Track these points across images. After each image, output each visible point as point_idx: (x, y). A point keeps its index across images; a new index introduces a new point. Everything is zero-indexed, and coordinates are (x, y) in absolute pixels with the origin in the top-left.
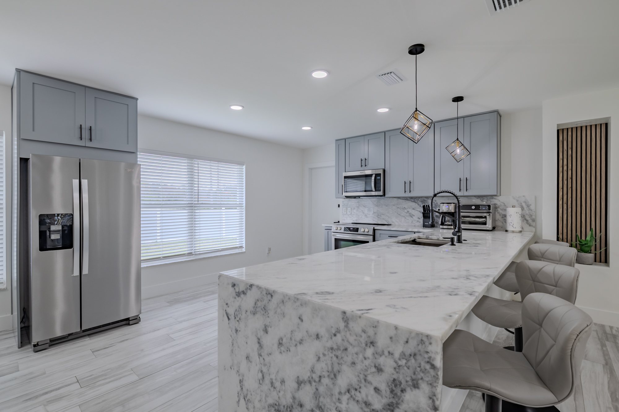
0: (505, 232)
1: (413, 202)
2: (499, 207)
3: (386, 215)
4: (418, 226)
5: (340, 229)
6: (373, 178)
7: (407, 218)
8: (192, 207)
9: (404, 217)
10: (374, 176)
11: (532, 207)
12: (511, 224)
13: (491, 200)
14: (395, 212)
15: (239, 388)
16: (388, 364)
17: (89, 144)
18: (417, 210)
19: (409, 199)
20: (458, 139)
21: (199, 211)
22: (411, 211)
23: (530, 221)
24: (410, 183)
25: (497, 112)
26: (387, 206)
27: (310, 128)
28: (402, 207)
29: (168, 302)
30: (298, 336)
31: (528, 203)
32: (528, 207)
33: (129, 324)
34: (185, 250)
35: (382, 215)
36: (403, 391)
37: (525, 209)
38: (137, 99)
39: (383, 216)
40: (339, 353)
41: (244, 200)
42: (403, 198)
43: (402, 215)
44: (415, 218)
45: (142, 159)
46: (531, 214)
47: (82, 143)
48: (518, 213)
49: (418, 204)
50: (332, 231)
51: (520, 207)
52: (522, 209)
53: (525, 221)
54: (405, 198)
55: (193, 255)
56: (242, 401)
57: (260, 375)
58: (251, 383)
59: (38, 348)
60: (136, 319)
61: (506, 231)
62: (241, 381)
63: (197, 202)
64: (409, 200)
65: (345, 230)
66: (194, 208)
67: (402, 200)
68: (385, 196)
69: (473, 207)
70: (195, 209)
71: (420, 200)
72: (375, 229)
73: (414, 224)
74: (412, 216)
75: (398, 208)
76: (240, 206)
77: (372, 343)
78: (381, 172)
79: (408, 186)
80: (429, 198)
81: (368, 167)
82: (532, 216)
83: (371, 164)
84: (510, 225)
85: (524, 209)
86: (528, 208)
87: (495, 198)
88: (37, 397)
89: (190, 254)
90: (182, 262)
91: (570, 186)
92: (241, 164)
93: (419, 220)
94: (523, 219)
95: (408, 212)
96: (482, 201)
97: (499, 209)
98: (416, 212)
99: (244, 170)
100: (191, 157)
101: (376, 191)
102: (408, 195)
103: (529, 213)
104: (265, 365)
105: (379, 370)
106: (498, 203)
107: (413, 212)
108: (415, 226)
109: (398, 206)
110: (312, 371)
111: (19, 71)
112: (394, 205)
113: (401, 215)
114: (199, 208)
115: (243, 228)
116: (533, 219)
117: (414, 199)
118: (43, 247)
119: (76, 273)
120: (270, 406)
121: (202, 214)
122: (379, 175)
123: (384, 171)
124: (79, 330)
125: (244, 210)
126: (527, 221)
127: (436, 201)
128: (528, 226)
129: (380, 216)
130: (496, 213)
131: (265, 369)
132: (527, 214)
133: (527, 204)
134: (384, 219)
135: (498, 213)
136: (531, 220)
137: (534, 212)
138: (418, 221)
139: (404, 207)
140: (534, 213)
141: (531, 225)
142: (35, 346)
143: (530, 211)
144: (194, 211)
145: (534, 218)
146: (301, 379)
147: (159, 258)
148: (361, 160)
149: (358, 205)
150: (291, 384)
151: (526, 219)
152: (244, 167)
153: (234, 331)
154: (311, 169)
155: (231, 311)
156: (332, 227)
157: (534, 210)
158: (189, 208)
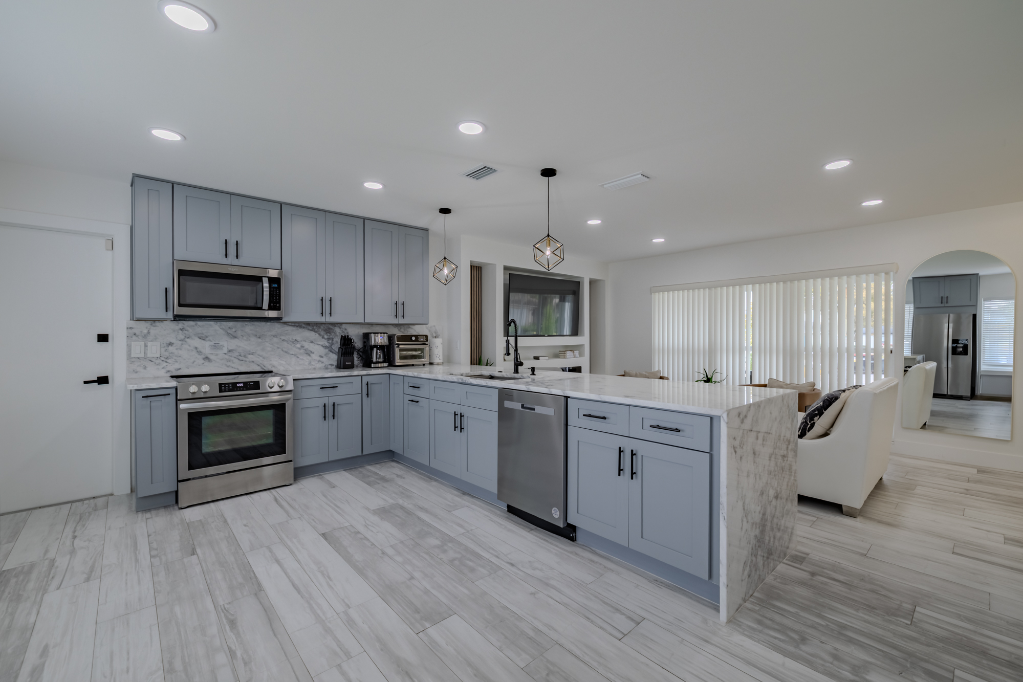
1: (311, 330)
3: (258, 355)
4: (320, 369)
7: (301, 357)
9: (295, 355)
10: (266, 281)
14: (278, 348)
18: (318, 344)
19: (304, 325)
22: (307, 345)
26: (259, 338)
28: (291, 339)
35: (250, 354)
39: (251, 356)
42: (293, 324)
43: (291, 353)
44: (315, 357)
49: (320, 335)
54: (297, 325)
64: (304, 328)
65: (221, 391)
67: (290, 327)
68: (280, 320)
71: (322, 328)
73: (314, 367)
74: (309, 353)
75: (283, 340)
79: (326, 304)
80: (336, 325)
81: (242, 260)
93: (321, 359)
95: (302, 347)
98: (317, 347)
101: (271, 310)
102: (325, 319)
107: (311, 347)
108: (315, 369)
109: (283, 338)
112: (275, 336)
113: (289, 353)
117: (313, 326)
127: (346, 329)
129: (245, 356)
134: (253, 362)
138: (319, 361)
139: (294, 339)
149: (182, 337)
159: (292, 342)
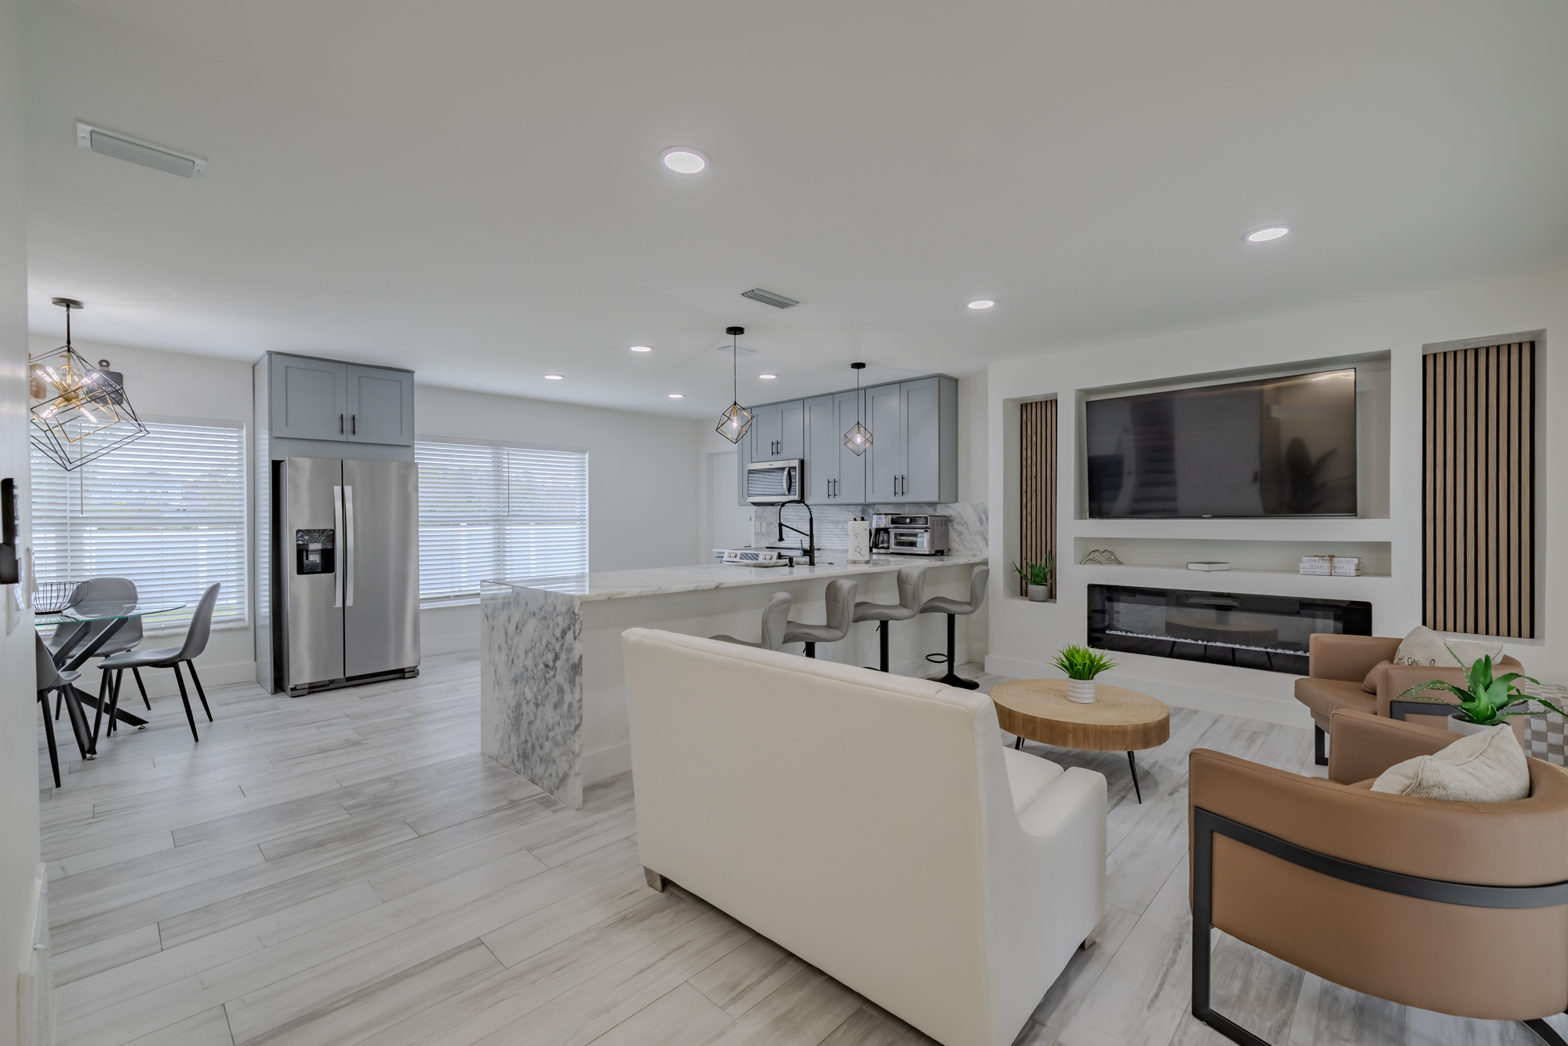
2: (954, 520)
5: (734, 555)
6: (786, 473)
8: (499, 521)
10: (787, 470)
13: (946, 509)
15: (494, 677)
17: (352, 438)
20: (858, 421)
21: (509, 528)
24: (835, 482)
25: (940, 377)
27: (681, 396)
30: (526, 618)
33: (404, 678)
38: (412, 372)
40: (543, 622)
41: (587, 509)
47: (343, 438)
50: (724, 559)
53: (984, 541)
56: (497, 687)
57: (506, 659)
58: (501, 669)
59: (297, 692)
60: (414, 672)
62: (495, 671)
63: (507, 514)
65: (741, 558)
66: (503, 523)
68: (804, 502)
69: (908, 521)
70: (504, 525)
76: (581, 519)
77: (555, 609)
78: (796, 463)
79: (833, 487)
81: (780, 455)
83: (786, 450)
87: (949, 507)
88: (307, 724)
91: (1034, 488)
92: (582, 451)
97: (954, 523)
99: (587, 460)
100: (496, 444)
101: (789, 494)
102: (832, 500)
104: (509, 650)
105: (558, 626)
106: (954, 514)
110: (532, 641)
111: (270, 353)
114: (509, 522)
115: (585, 555)
118: (301, 570)
119: (339, 604)
120: (513, 680)
121: (514, 531)
122: (795, 468)
123: (802, 462)
124: (342, 676)
125: (587, 526)
130: (951, 529)
131: (509, 653)
135: (954, 529)
142: (292, 689)
144: (502, 527)
146: (527, 650)
148: (773, 444)
150: (522, 657)
152: (587, 456)
154: (712, 455)
155: (489, 612)
156: (724, 553)
158: (495, 523)
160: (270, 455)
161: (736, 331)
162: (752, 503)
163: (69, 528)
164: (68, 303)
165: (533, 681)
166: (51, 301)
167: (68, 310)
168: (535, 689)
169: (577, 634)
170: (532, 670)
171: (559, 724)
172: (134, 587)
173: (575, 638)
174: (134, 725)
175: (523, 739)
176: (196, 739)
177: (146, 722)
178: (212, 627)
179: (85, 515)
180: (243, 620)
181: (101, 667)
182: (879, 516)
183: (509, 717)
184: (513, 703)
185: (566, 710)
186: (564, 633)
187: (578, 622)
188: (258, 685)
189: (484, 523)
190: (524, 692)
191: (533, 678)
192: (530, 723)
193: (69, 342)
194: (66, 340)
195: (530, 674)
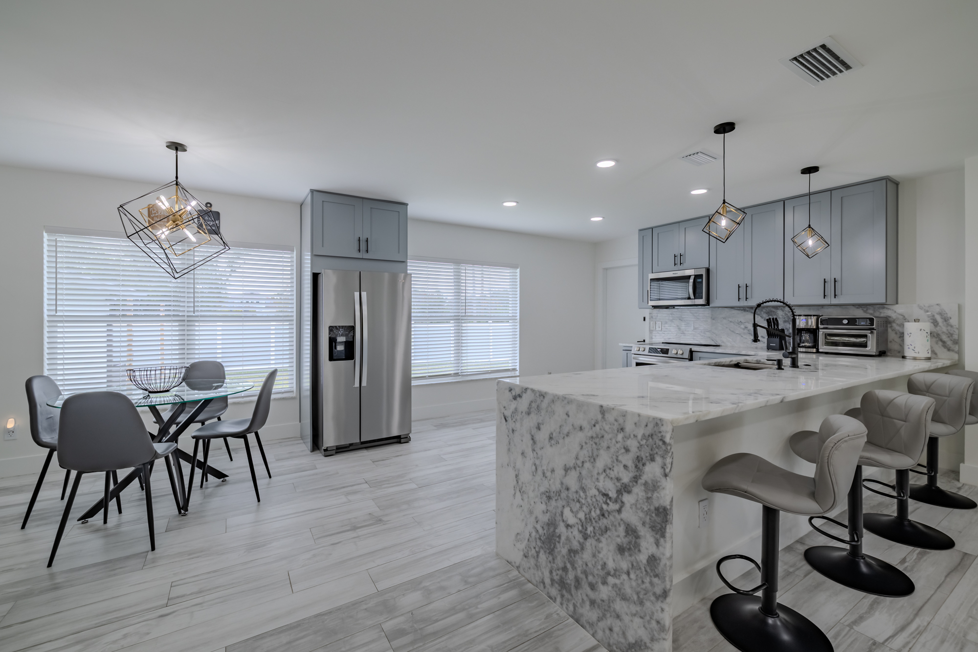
0: (901, 359)
2: (894, 321)
3: (713, 333)
4: (761, 348)
5: (643, 349)
6: (691, 280)
7: (745, 336)
8: (459, 319)
9: (739, 334)
10: (692, 278)
11: (954, 321)
12: (910, 346)
13: (881, 311)
14: (727, 328)
15: (515, 482)
16: (633, 444)
17: (366, 256)
19: (747, 309)
20: (810, 225)
21: (466, 325)
22: (750, 326)
23: (949, 343)
24: (747, 286)
25: (887, 179)
26: (714, 318)
27: (601, 219)
28: (736, 321)
29: (435, 426)
30: (566, 430)
31: (945, 315)
32: (946, 321)
33: (400, 442)
34: (451, 370)
35: (707, 332)
36: (644, 465)
37: (940, 324)
38: (406, 205)
40: (597, 440)
41: (518, 311)
42: (739, 308)
43: (737, 332)
45: (412, 267)
46: (952, 332)
47: (359, 256)
48: (922, 330)
50: (632, 352)
51: (932, 321)
52: (935, 325)
53: (940, 343)
54: (742, 309)
55: (460, 376)
56: (518, 494)
57: (534, 468)
58: (525, 477)
59: (329, 453)
60: (407, 438)
61: (904, 357)
62: (517, 476)
63: (464, 314)
64: (747, 311)
65: (649, 352)
66: (461, 321)
68: (709, 305)
69: (845, 322)
70: (462, 323)
71: (764, 310)
72: (692, 350)
75: (731, 322)
76: (513, 318)
77: (622, 429)
78: (703, 272)
79: (744, 290)
80: (779, 308)
81: (685, 265)
82: (953, 335)
83: (688, 260)
84: (909, 348)
85: (938, 324)
86: (945, 323)
87: (887, 308)
89: (456, 374)
90: (448, 383)
92: (516, 267)
94: (937, 339)
95: (746, 327)
96: (865, 312)
97: (894, 325)
99: (518, 274)
100: (457, 262)
101: (695, 298)
102: (744, 303)
103: (948, 330)
104: (538, 458)
105: (627, 450)
106: (893, 316)
108: (756, 348)
109: (730, 320)
110: (577, 458)
111: (312, 191)
112: (725, 318)
113: (735, 333)
114: (466, 321)
115: (516, 346)
116: (955, 339)
118: (331, 358)
119: (357, 384)
120: (543, 493)
121: (471, 327)
122: (701, 276)
123: (708, 270)
124: (358, 441)
125: (518, 324)
126: (944, 342)
128: (945, 350)
129: (704, 332)
130: (889, 330)
131: (537, 462)
132: (943, 332)
133: (943, 317)
134: (709, 337)
135: (892, 330)
136: (952, 342)
137: (957, 329)
139: (739, 320)
140: (957, 331)
141: (951, 349)
142: (325, 450)
143: (949, 328)
144: (461, 325)
145: (957, 338)
146: (568, 466)
147: (425, 377)
148: (675, 256)
149: (671, 318)
150: (560, 472)
151: (941, 340)
152: (518, 270)
153: (511, 432)
154: (606, 269)
155: (508, 413)
156: (632, 347)
157: (957, 327)
158: (456, 321)
159: (738, 323)
160: (312, 268)
161: (725, 128)
162: (653, 306)
163: (186, 323)
164: (177, 147)
165: (578, 505)
166: (165, 145)
167: (177, 152)
168: (581, 515)
169: (667, 471)
170: (577, 492)
171: (628, 573)
172: (223, 367)
173: (666, 475)
174: (219, 478)
175: (559, 562)
176: (259, 500)
177: (228, 476)
178: (273, 397)
179: (196, 314)
180: (293, 391)
181: (193, 437)
182: (806, 317)
183: (537, 531)
184: (545, 518)
185: (645, 561)
186: (639, 463)
187: (670, 454)
188: (302, 441)
189: (445, 321)
190: (562, 513)
191: (579, 501)
192: (572, 552)
193: (177, 177)
194: (175, 175)
195: (572, 495)
